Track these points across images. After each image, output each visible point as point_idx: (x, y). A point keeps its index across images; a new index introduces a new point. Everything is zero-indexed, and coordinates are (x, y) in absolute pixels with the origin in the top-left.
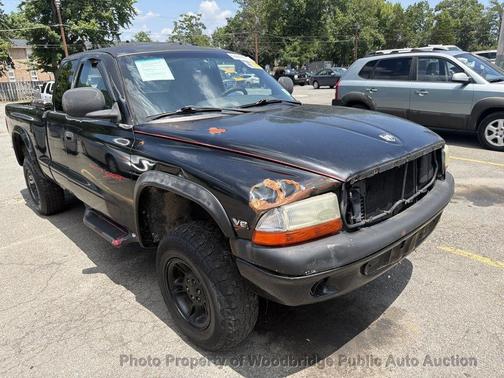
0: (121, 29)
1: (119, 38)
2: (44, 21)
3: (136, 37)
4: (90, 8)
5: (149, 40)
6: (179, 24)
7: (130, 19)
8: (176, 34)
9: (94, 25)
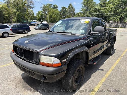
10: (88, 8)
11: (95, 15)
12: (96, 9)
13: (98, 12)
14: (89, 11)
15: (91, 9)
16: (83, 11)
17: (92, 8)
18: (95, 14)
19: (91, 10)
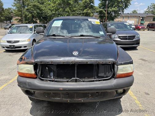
0: (125, 10)
1: (123, 13)
2: (103, 8)
3: (132, 12)
4: (116, 4)
5: (136, 13)
6: (150, 7)
7: (129, 6)
8: (147, 10)
9: (116, 9)
10: (23, 4)
11: (35, 14)
12: (34, 6)
13: (38, 10)
14: (26, 8)
15: (28, 5)
16: (18, 8)
17: (30, 5)
18: (35, 12)
19: (30, 6)
